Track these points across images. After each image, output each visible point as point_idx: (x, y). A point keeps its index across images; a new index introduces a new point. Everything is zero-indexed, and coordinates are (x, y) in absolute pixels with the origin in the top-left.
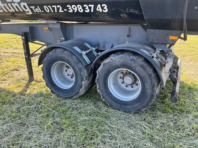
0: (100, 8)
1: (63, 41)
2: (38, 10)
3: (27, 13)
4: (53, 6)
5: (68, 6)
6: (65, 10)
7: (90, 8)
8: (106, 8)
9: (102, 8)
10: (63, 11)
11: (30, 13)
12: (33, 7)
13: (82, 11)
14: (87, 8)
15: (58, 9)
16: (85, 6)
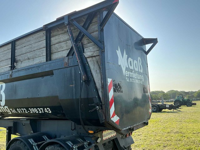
0: (46, 110)
1: (32, 133)
2: (14, 111)
3: (9, 113)
4: (22, 109)
5: (29, 109)
6: (29, 111)
7: (41, 110)
8: (49, 110)
9: (48, 110)
10: (27, 112)
11: (10, 113)
12: (11, 109)
13: (38, 112)
14: (40, 110)
15: (25, 111)
16: (38, 109)
